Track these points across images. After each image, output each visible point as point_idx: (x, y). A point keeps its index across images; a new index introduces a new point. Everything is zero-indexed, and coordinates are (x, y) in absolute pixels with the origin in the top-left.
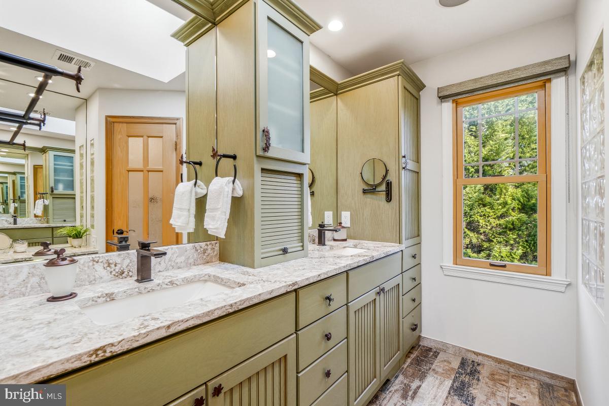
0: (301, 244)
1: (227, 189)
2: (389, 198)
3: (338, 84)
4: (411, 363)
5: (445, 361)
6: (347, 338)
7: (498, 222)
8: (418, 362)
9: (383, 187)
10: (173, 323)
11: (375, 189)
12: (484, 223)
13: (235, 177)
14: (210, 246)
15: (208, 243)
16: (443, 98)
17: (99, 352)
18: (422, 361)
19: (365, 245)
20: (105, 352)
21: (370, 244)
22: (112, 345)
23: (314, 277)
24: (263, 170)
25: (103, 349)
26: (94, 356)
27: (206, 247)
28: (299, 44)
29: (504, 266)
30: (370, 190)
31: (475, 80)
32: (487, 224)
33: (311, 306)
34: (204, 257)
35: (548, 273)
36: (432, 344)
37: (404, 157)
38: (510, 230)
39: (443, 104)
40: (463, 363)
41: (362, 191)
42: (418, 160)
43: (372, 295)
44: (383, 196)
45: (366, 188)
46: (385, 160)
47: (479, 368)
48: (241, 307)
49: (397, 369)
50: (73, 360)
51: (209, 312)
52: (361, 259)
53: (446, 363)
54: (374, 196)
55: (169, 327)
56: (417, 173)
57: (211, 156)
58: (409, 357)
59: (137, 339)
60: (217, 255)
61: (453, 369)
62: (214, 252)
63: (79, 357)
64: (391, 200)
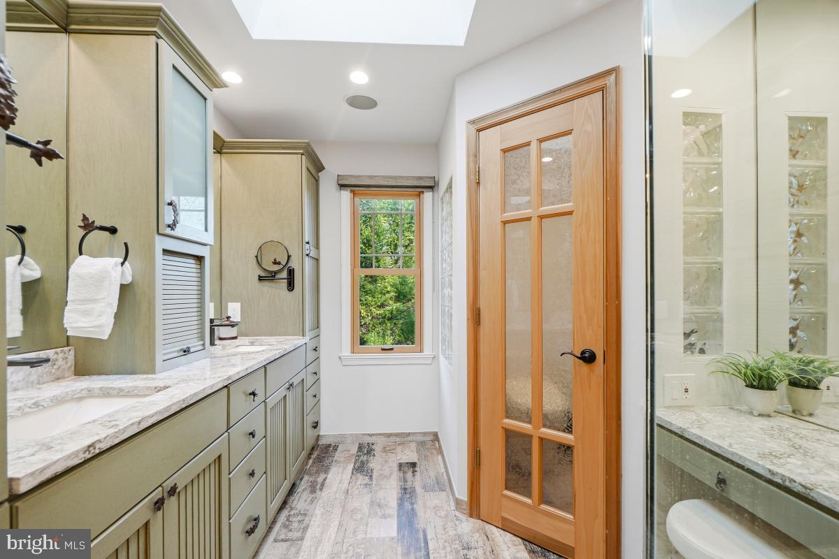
0: (202, 342)
1: (114, 274)
2: (291, 286)
3: (224, 142)
4: (314, 463)
5: (345, 451)
6: (265, 437)
7: (378, 312)
8: (320, 460)
9: (284, 274)
10: (142, 420)
11: (274, 276)
12: (365, 313)
13: (125, 259)
14: (61, 355)
15: (59, 350)
16: (342, 186)
17: (91, 449)
18: (324, 457)
19: (266, 341)
20: (95, 448)
21: (273, 340)
22: (99, 441)
23: (242, 371)
24: (166, 252)
25: (92, 445)
26: (87, 453)
27: (55, 356)
28: (203, 100)
29: (392, 349)
30: (268, 277)
31: (371, 177)
32: (369, 314)
33: (240, 403)
34: (53, 371)
35: (421, 351)
36: (331, 440)
37: (308, 243)
38: (389, 320)
39: (342, 192)
40: (360, 448)
41: (257, 278)
42: (317, 247)
43: (282, 392)
44: (284, 284)
45: (263, 274)
46: (286, 244)
47: (373, 447)
48: (191, 403)
49: (301, 473)
50: (73, 457)
51: (167, 407)
52: (277, 352)
53: (345, 453)
54: (272, 284)
55: (140, 423)
56: (317, 260)
57: (80, 227)
58: (310, 458)
59: (117, 435)
60: (70, 367)
61: (352, 455)
62: (66, 363)
63: (76, 454)
64: (293, 290)
